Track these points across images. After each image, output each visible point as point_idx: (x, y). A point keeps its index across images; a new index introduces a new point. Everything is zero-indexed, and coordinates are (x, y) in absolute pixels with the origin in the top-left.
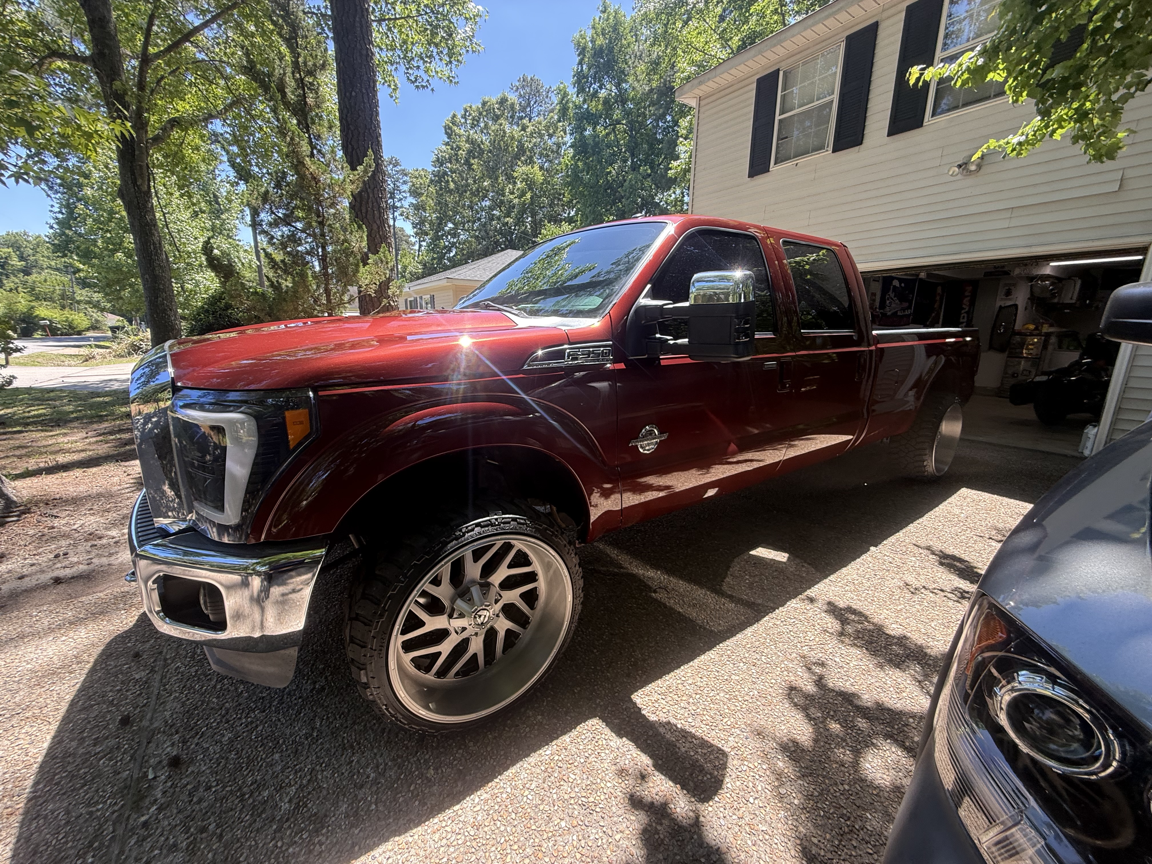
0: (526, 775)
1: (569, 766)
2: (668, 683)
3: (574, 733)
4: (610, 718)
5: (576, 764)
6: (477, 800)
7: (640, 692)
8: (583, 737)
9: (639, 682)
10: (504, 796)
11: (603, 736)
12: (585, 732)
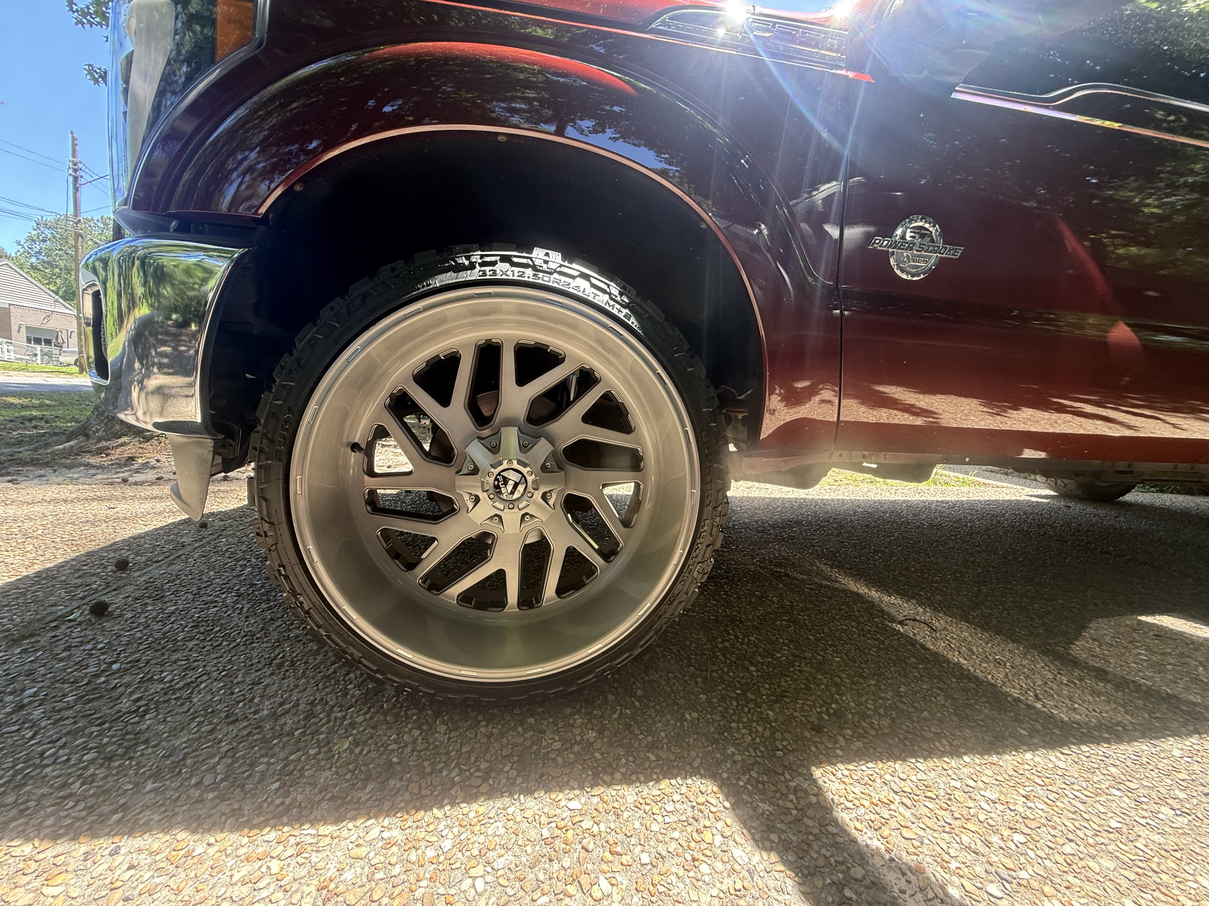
0: (502, 831)
1: (610, 857)
2: (921, 776)
3: (651, 790)
4: (750, 794)
5: (625, 859)
6: (375, 833)
7: (842, 769)
8: (670, 807)
9: (841, 748)
10: (430, 853)
11: (720, 825)
12: (676, 797)
